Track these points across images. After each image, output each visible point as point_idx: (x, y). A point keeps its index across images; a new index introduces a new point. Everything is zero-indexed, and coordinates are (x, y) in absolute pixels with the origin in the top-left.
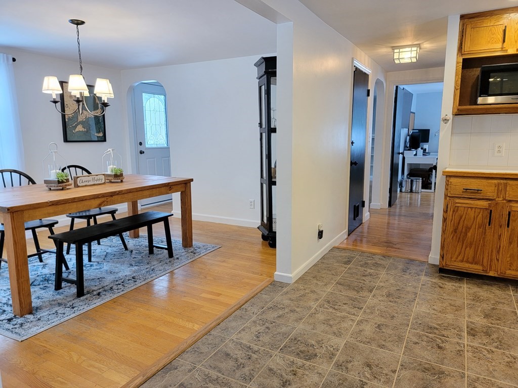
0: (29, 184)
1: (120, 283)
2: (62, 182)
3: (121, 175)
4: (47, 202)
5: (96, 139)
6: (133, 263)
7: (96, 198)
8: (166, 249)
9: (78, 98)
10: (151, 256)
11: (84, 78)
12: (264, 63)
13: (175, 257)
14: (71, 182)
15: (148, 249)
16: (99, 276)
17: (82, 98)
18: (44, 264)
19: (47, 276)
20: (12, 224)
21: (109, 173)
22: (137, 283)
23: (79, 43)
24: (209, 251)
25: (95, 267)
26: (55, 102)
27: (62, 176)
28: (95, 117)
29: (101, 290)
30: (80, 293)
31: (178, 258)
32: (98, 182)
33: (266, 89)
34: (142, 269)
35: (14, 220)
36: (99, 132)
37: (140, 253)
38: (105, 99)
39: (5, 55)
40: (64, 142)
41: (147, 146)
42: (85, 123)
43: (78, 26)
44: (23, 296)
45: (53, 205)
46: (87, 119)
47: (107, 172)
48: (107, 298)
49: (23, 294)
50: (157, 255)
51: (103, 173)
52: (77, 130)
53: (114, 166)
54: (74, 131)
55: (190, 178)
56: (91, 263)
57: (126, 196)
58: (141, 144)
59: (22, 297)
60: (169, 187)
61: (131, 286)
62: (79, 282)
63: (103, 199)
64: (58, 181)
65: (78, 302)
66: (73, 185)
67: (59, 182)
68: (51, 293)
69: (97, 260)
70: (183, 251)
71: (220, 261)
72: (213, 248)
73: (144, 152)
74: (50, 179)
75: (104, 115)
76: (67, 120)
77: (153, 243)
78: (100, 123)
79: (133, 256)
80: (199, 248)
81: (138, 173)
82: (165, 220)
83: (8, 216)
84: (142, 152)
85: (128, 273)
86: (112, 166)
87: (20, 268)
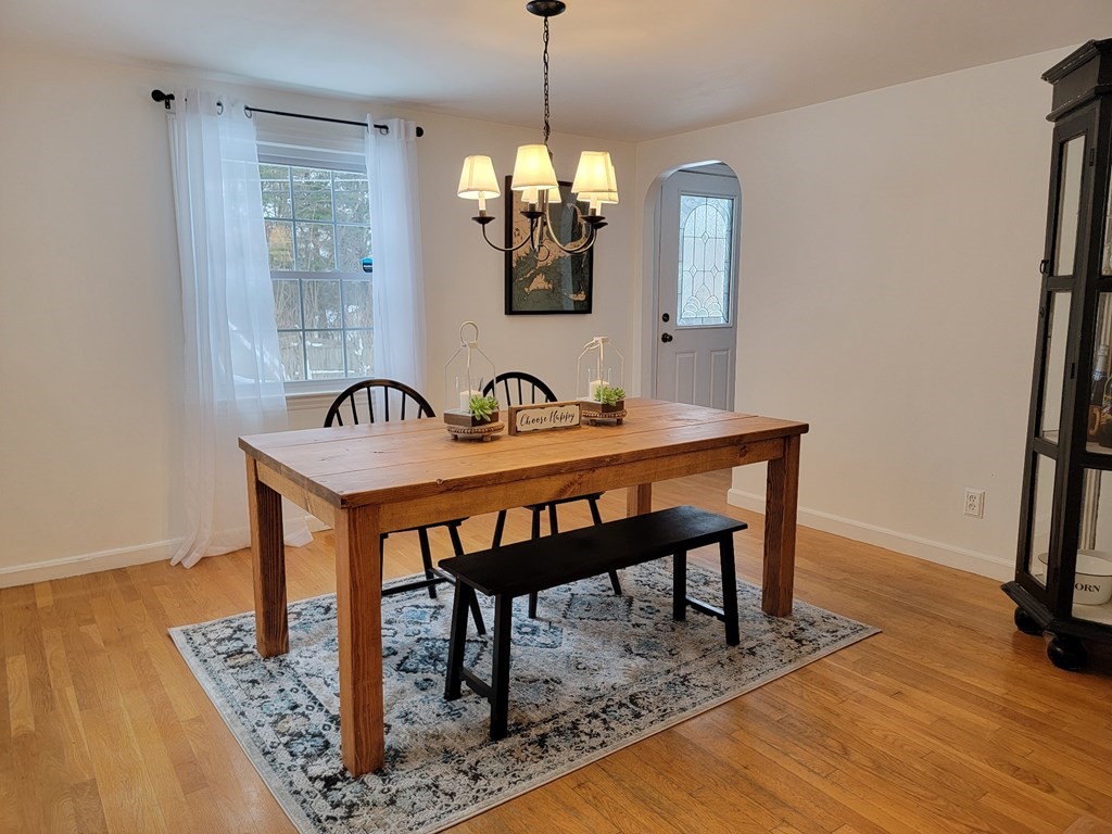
0: (419, 417)
1: (597, 710)
2: (483, 422)
3: (620, 405)
4: (434, 484)
5: (572, 308)
6: (634, 643)
7: (555, 474)
8: (719, 616)
9: (533, 206)
10: (679, 626)
11: (550, 154)
12: (1098, 59)
13: (746, 645)
14: (503, 421)
15: (671, 600)
16: (550, 672)
17: (544, 206)
18: (437, 604)
19: (438, 644)
20: (349, 537)
21: (591, 399)
22: (641, 722)
23: (546, 64)
24: (843, 643)
25: (542, 639)
26: (483, 220)
27: (482, 408)
28: (572, 257)
29: (548, 727)
30: (498, 729)
31: (751, 652)
32: (564, 423)
33: (1095, 145)
34: (655, 670)
35: (355, 526)
36: (577, 292)
37: (651, 611)
38: (596, 205)
39: (402, 121)
40: (506, 313)
41: (679, 323)
42: (550, 272)
43: (549, 18)
44: (365, 725)
45: (449, 490)
46: (557, 262)
47: (587, 395)
48: (565, 761)
49: (365, 719)
50: (696, 625)
51: (578, 399)
52: (533, 286)
53: (605, 383)
54: (526, 290)
55: (802, 421)
56: (535, 623)
57: (628, 469)
58: (666, 318)
59: (362, 726)
60: (739, 448)
61: (625, 734)
62: (498, 694)
63: (570, 477)
64: (473, 418)
65: (490, 759)
66: (506, 427)
67: (475, 422)
68: (435, 706)
69: (549, 615)
70: (766, 626)
71: (883, 691)
72: (855, 630)
73: (671, 338)
74: (458, 413)
75: (592, 247)
76: (514, 265)
77: (685, 593)
78: (582, 268)
79: (634, 619)
80: (811, 624)
81: (655, 393)
82: (724, 538)
83: (344, 515)
84: (666, 338)
85: (620, 680)
86: (598, 382)
87: (361, 653)
